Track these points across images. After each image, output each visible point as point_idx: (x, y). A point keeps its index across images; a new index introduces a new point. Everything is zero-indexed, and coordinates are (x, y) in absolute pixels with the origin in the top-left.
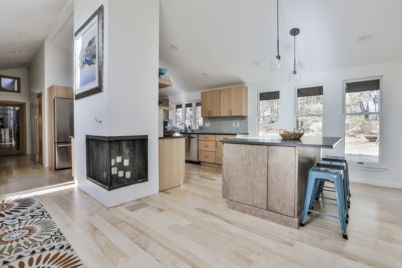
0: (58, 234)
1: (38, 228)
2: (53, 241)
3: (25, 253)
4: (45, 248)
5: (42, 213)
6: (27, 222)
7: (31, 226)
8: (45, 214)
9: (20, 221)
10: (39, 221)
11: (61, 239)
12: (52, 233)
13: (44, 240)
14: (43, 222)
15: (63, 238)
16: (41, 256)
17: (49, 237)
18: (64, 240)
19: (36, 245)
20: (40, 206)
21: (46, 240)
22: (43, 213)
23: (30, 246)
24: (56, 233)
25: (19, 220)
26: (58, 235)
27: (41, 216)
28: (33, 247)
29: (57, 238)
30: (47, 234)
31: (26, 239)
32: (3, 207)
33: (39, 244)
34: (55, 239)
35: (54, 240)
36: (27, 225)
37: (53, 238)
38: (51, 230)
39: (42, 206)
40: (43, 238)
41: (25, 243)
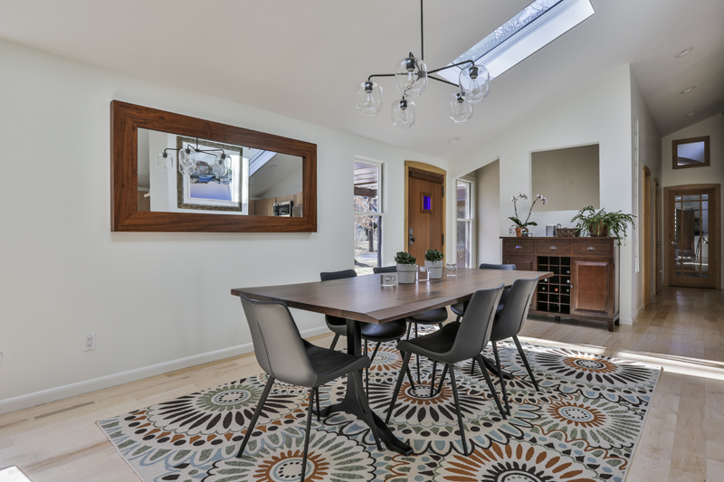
0: (623, 451)
1: (609, 422)
2: (605, 457)
3: (560, 445)
4: (585, 459)
5: (637, 402)
6: (607, 404)
7: (604, 413)
8: (642, 407)
9: (599, 397)
10: (622, 412)
11: (619, 462)
12: (617, 444)
13: (597, 445)
14: (624, 416)
15: (624, 462)
16: (570, 464)
17: (606, 445)
18: (620, 468)
19: (580, 445)
20: (647, 389)
21: (600, 447)
22: (641, 403)
23: (574, 439)
24: (622, 446)
25: (601, 394)
26: (621, 453)
27: (631, 406)
28: (575, 444)
29: (617, 457)
30: (609, 440)
31: (580, 427)
32: (602, 366)
33: (586, 445)
34: (612, 456)
35: (608, 455)
36: (600, 409)
37: (611, 452)
38: (623, 438)
39: (651, 391)
40: (599, 442)
41: (574, 432)
